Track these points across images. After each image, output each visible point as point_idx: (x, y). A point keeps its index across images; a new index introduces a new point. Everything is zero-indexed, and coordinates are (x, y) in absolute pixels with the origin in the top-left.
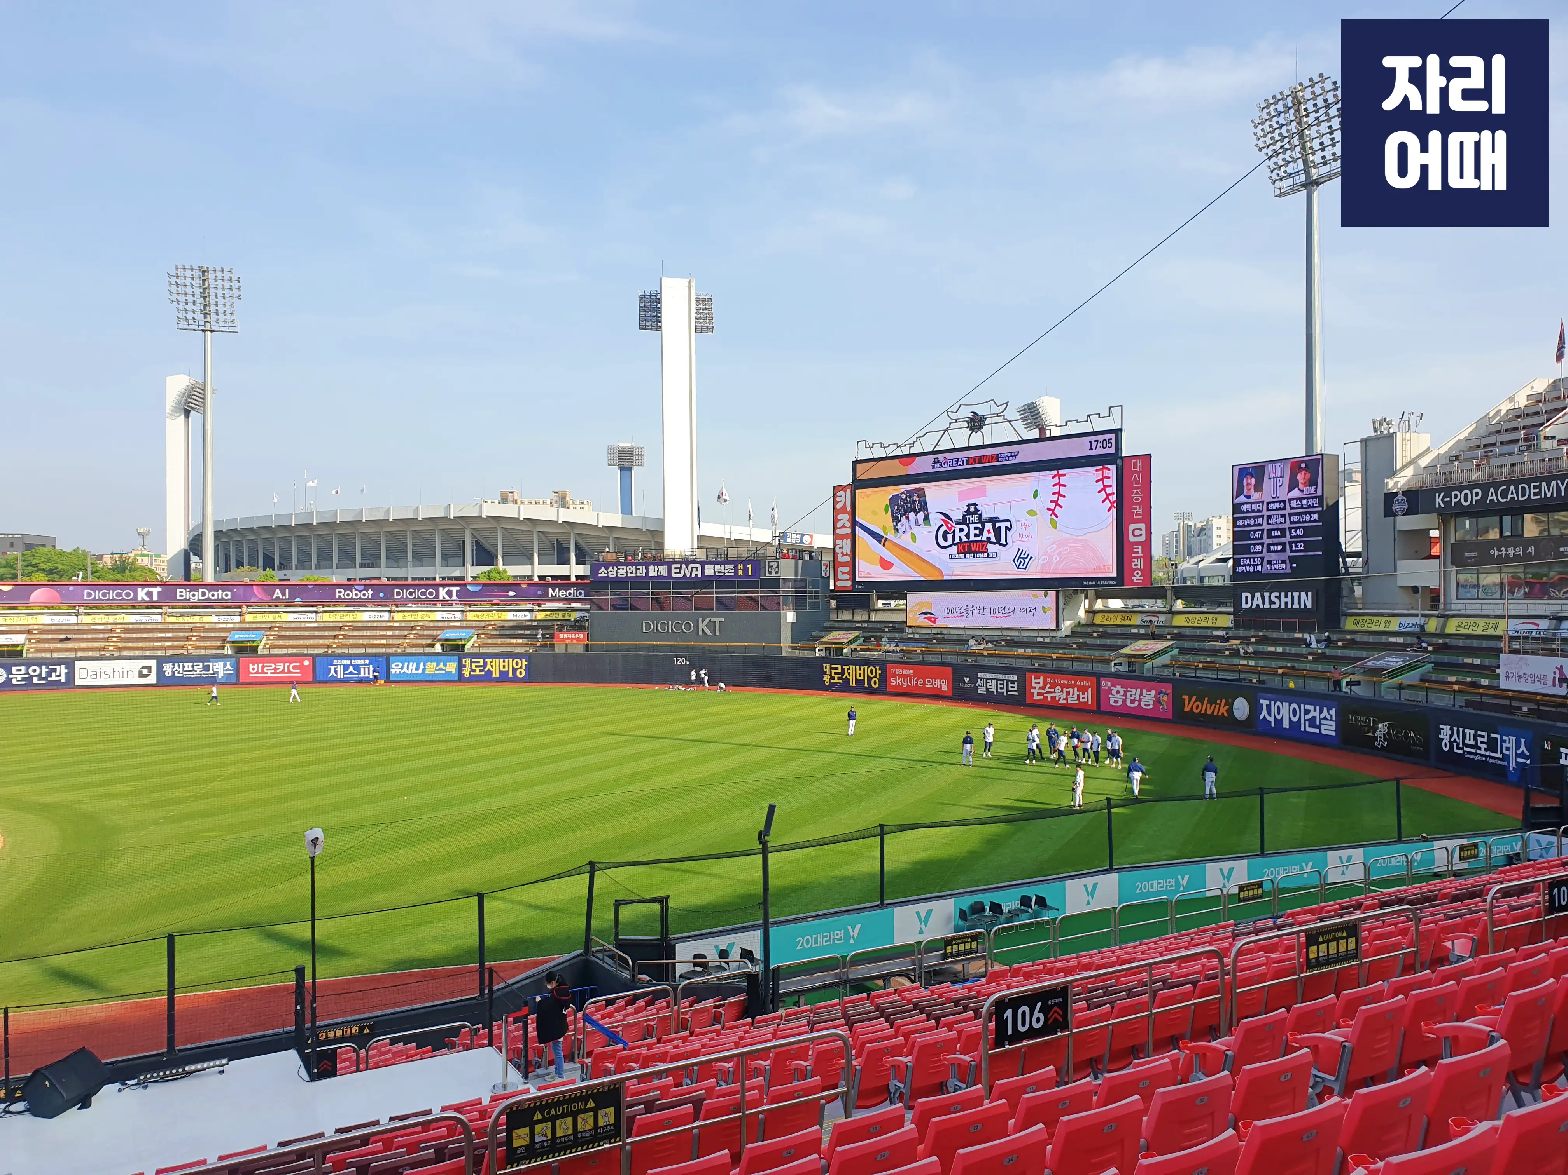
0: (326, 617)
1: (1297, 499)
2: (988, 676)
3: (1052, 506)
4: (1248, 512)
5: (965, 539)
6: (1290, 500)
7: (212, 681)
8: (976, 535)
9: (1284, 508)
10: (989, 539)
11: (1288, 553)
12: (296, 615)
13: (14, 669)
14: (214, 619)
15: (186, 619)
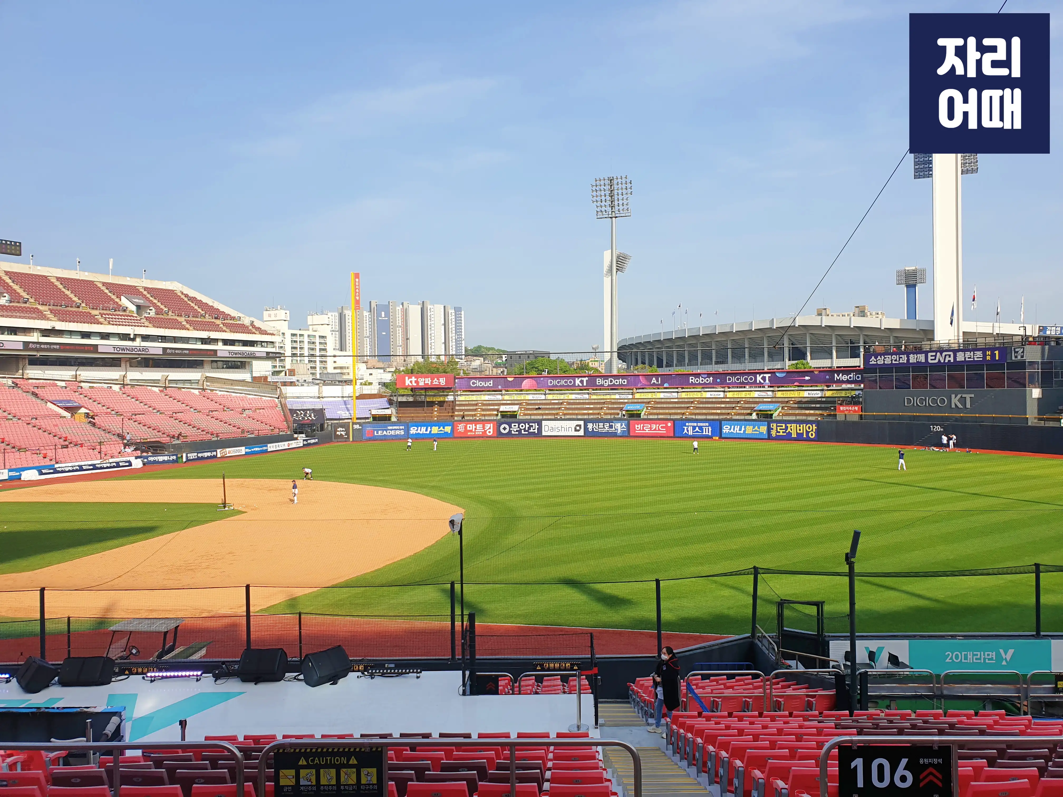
0: (683, 395)
7: (614, 435)
12: (666, 394)
13: (513, 425)
14: (617, 396)
15: (602, 397)
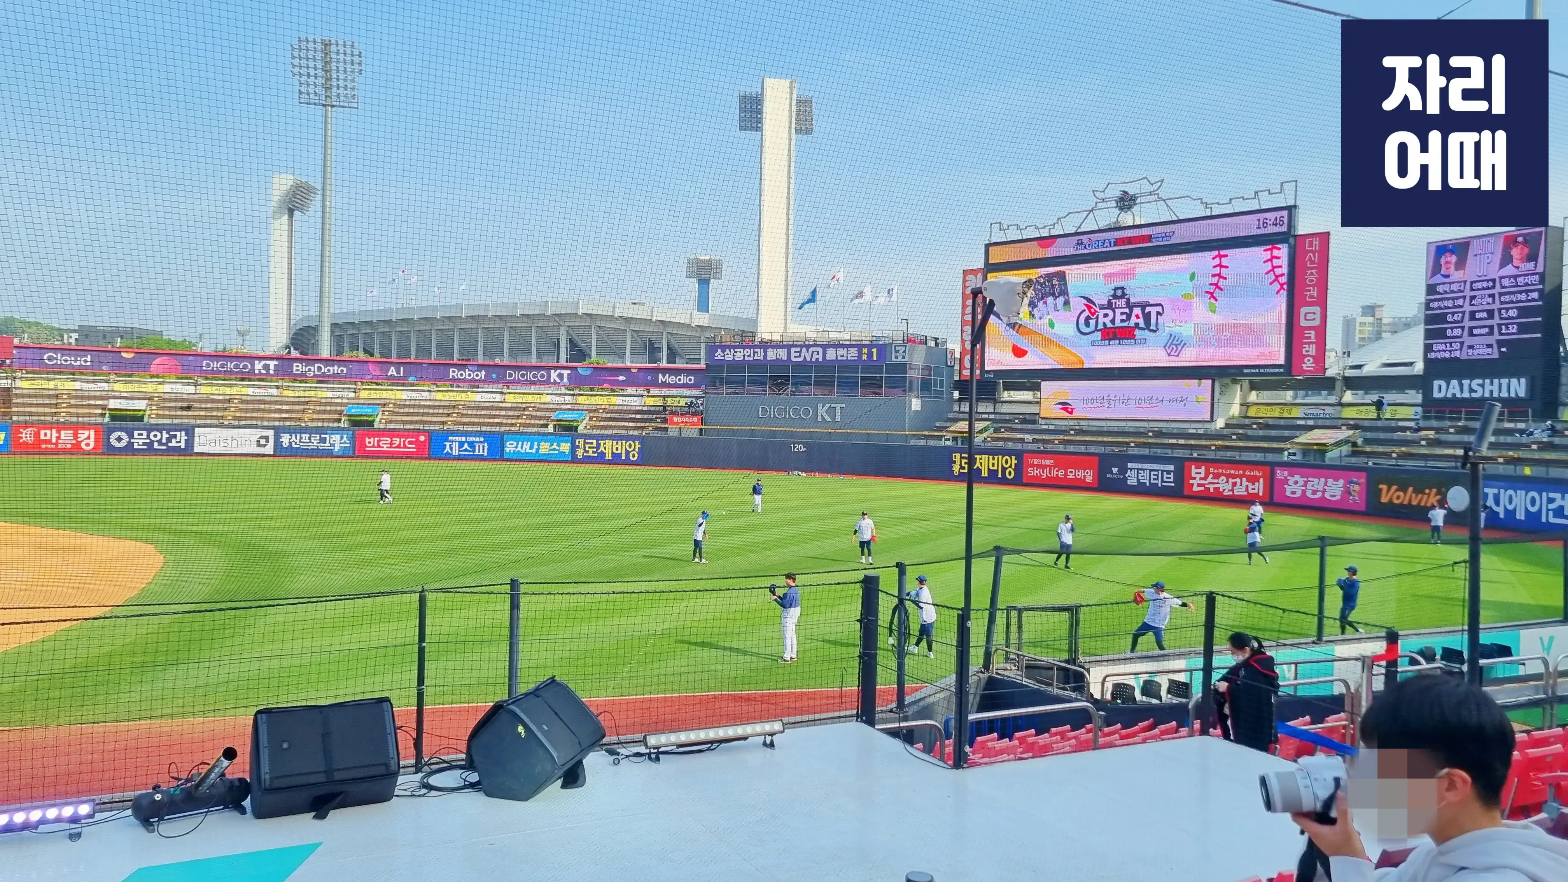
0: (439, 396)
1: (1510, 277)
2: (1140, 466)
3: (1211, 289)
4: (1446, 292)
5: (1109, 325)
6: (1501, 278)
7: (329, 454)
8: (1122, 321)
9: (1494, 287)
10: (1137, 325)
11: (1496, 336)
12: (411, 394)
13: (136, 433)
14: (329, 394)
15: (302, 394)
